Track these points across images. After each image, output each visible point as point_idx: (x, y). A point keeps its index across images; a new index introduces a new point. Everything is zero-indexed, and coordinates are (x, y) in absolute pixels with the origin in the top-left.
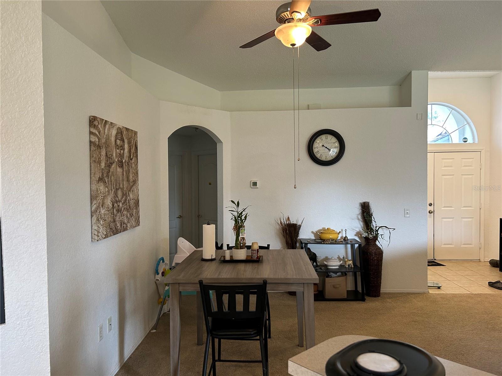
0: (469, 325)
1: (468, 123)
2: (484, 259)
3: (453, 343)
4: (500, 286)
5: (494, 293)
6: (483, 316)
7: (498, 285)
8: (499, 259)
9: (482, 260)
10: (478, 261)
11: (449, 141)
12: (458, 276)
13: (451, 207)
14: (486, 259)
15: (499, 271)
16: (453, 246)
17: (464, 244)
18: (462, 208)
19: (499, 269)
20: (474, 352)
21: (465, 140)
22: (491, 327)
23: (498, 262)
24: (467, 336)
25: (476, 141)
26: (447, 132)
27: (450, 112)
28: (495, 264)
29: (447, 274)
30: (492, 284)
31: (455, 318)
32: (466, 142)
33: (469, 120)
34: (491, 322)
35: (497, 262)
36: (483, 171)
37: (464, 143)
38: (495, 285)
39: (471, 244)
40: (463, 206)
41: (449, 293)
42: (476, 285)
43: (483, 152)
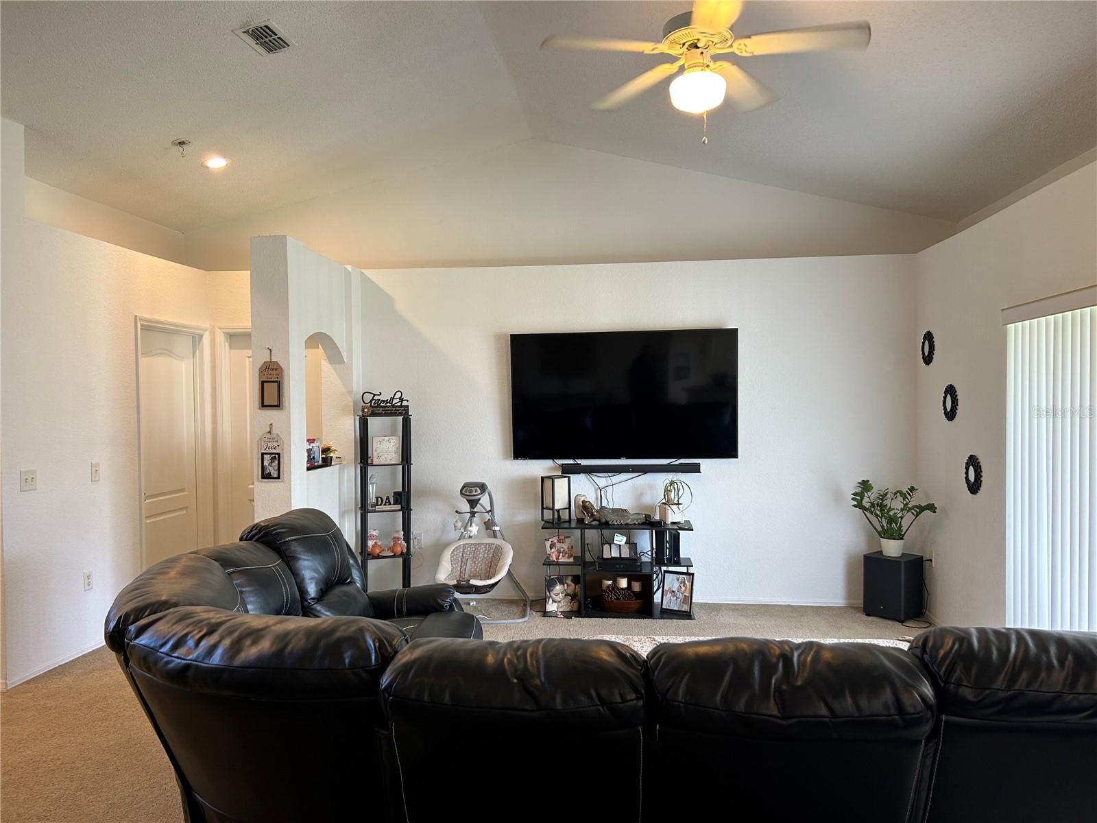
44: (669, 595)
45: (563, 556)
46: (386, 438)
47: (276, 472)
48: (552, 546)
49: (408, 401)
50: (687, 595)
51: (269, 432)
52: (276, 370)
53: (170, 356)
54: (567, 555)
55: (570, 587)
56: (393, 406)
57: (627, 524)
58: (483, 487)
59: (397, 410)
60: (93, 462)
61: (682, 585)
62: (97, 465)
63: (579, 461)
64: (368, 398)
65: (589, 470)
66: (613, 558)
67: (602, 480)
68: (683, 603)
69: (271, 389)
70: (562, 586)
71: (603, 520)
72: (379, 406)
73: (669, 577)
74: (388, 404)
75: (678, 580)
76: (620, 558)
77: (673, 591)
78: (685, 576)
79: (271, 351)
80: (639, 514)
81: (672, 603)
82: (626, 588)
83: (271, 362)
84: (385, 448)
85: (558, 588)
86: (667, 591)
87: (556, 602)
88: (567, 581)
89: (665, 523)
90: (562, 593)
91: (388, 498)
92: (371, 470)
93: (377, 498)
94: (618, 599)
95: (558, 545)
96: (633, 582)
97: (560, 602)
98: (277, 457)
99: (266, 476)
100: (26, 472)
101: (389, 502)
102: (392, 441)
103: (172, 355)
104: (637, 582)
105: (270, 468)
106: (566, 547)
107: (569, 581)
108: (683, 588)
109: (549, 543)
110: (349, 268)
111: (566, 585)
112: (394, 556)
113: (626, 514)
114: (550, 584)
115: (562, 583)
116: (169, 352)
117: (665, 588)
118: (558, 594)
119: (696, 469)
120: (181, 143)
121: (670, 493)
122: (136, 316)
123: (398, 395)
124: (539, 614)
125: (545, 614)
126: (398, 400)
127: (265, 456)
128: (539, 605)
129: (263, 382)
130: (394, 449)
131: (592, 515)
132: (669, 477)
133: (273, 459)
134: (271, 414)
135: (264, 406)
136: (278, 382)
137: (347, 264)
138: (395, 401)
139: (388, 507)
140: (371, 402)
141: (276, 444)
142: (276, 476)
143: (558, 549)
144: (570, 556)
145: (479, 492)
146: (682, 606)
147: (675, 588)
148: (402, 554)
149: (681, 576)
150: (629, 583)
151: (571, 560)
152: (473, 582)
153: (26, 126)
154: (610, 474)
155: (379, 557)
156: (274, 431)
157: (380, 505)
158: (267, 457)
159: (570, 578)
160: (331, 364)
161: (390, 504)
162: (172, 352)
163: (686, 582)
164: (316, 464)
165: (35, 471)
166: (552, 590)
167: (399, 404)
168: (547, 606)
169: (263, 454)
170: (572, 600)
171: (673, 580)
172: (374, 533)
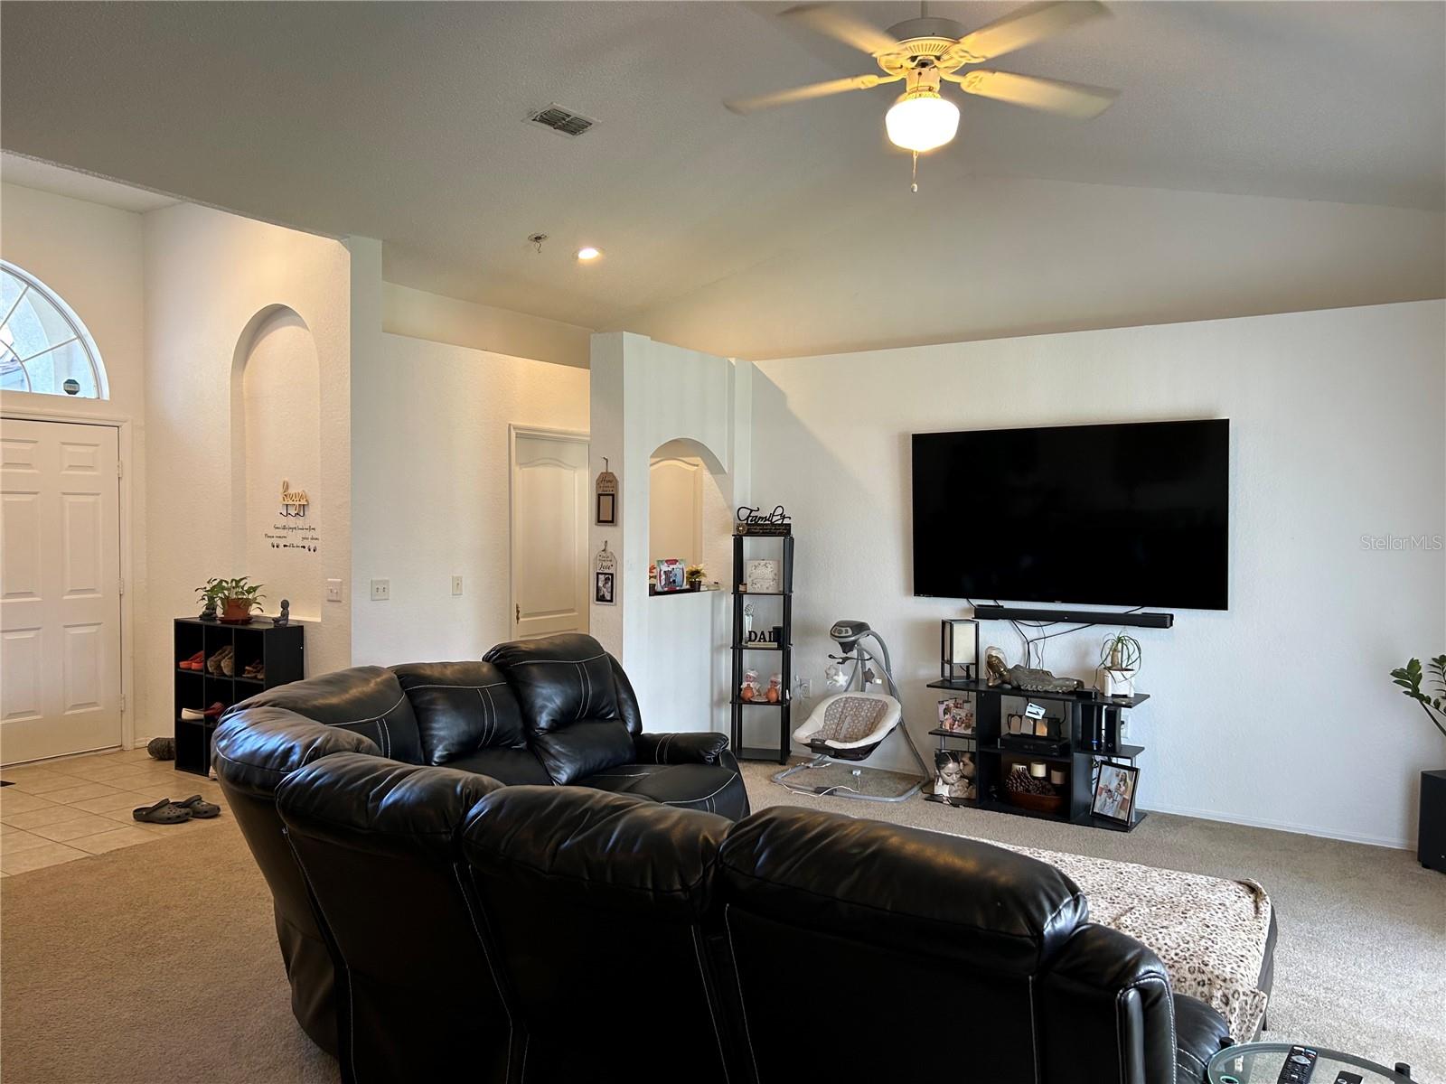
0: (75, 964)
1: (80, 337)
2: (135, 742)
3: (19, 1043)
4: (172, 814)
5: (158, 838)
6: (120, 918)
7: (166, 812)
8: (174, 736)
9: (128, 745)
10: (119, 749)
11: (22, 386)
12: (53, 809)
13: (30, 594)
14: (141, 741)
15: (174, 770)
16: (39, 717)
17: (75, 707)
18: (65, 598)
19: (173, 762)
20: (87, 1050)
21: (72, 386)
22: (143, 946)
23: (173, 745)
24: (68, 1002)
25: (106, 395)
26: (15, 358)
27: (22, 292)
28: (164, 751)
29: (16, 810)
30: (147, 814)
31: (31, 953)
32: (75, 393)
33: (84, 330)
34: (146, 929)
35: (169, 743)
36: (126, 484)
37: (67, 394)
38: (158, 814)
39: (94, 704)
40: (69, 589)
41: (18, 873)
42: (106, 825)
43: (125, 428)
44: (1104, 795)
45: (959, 726)
46: (763, 563)
47: (609, 595)
48: (946, 711)
49: (790, 518)
50: (1127, 797)
51: (604, 550)
52: (610, 481)
53: (560, 466)
54: (963, 725)
55: (967, 768)
56: (772, 524)
57: (1046, 692)
58: (860, 628)
59: (778, 529)
60: (455, 575)
61: (1122, 783)
62: (459, 579)
63: (1001, 603)
64: (744, 513)
65: (1015, 616)
66: (1024, 736)
67: (1031, 630)
68: (1121, 808)
69: (606, 501)
70: (956, 764)
71: (1015, 683)
72: (756, 524)
73: (1107, 770)
74: (767, 522)
75: (1117, 775)
76: (1034, 736)
77: (1110, 791)
78: (1127, 772)
79: (607, 460)
80: (1068, 679)
81: (1104, 806)
82: (1043, 778)
83: (607, 473)
84: (762, 574)
85: (951, 766)
86: (1102, 789)
87: (947, 784)
88: (964, 759)
89: (1103, 694)
90: (956, 774)
91: (763, 633)
92: (746, 600)
93: (750, 632)
94: (1028, 791)
95: (954, 711)
96: (1052, 772)
97: (953, 784)
98: (610, 578)
99: (601, 598)
100: (378, 582)
101: (764, 638)
102: (769, 567)
103: (560, 464)
104: (1058, 771)
105: (605, 590)
106: (963, 715)
107: (966, 759)
108: (1123, 788)
109: (943, 707)
110: (733, 360)
111: (961, 764)
112: (768, 703)
113: (1047, 678)
114: (941, 760)
115: (956, 760)
116: (557, 462)
117: (1100, 785)
118: (951, 774)
119: (1163, 622)
120: (538, 238)
121: (1116, 653)
122: (510, 425)
123: (779, 511)
124: (925, 796)
125: (933, 798)
126: (779, 517)
127: (600, 576)
128: (926, 785)
129: (599, 496)
130: (771, 576)
131: (1001, 675)
132: (1115, 631)
133: (606, 579)
134: (607, 530)
135: (600, 521)
136: (613, 495)
137: (732, 357)
138: (775, 519)
139: (762, 644)
140: (747, 519)
141: (609, 564)
142: (609, 598)
143: (954, 716)
144: (967, 727)
145: (850, 633)
146: (1119, 813)
147: (1113, 787)
148: (778, 701)
149: (1123, 771)
150: (1048, 771)
151: (969, 732)
152: (830, 743)
153: (384, 241)
154: (1042, 623)
155: (751, 702)
156: (609, 549)
157: (754, 641)
158: (601, 577)
159: (968, 755)
160: (712, 473)
161: (765, 641)
162: (561, 462)
163: (1128, 780)
164: (678, 588)
165: (388, 581)
166: (943, 768)
167: (780, 522)
168: (936, 788)
169: (598, 574)
170: (970, 784)
171: (1111, 774)
172: (751, 674)
